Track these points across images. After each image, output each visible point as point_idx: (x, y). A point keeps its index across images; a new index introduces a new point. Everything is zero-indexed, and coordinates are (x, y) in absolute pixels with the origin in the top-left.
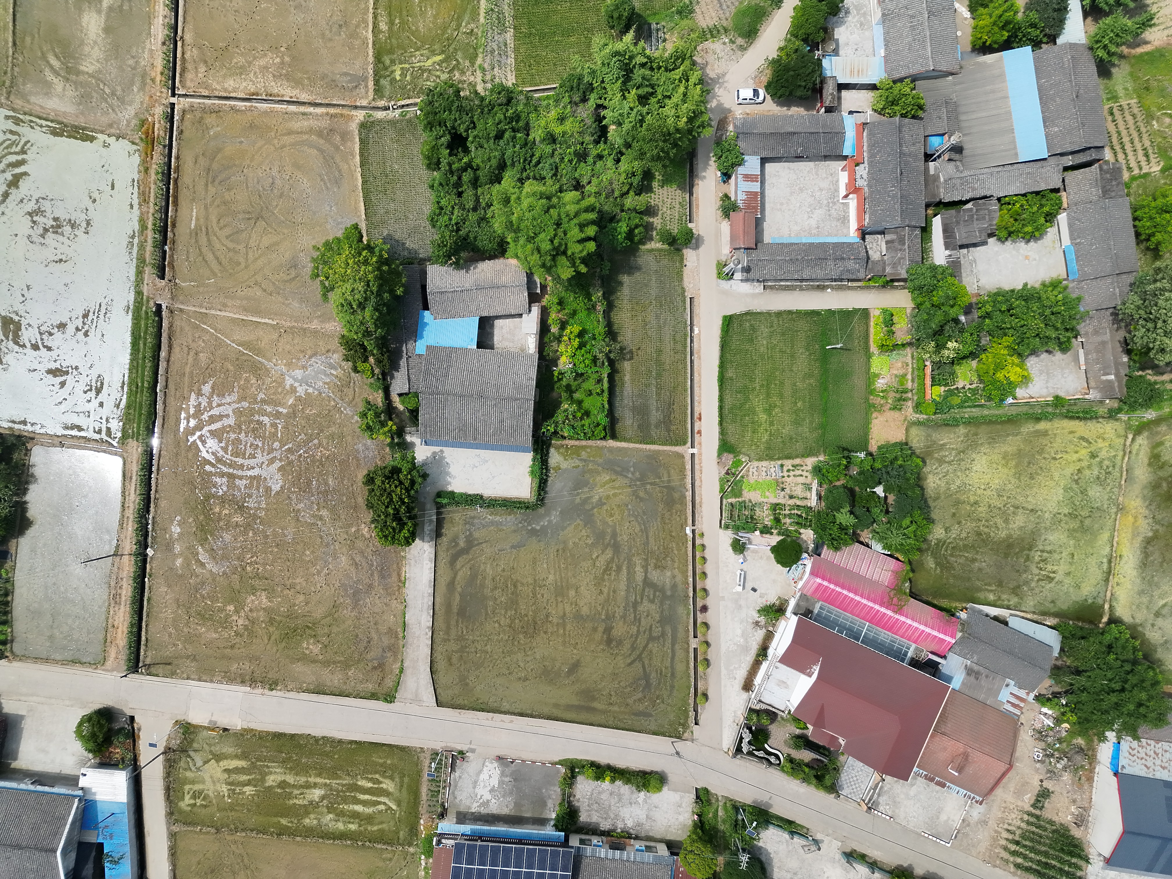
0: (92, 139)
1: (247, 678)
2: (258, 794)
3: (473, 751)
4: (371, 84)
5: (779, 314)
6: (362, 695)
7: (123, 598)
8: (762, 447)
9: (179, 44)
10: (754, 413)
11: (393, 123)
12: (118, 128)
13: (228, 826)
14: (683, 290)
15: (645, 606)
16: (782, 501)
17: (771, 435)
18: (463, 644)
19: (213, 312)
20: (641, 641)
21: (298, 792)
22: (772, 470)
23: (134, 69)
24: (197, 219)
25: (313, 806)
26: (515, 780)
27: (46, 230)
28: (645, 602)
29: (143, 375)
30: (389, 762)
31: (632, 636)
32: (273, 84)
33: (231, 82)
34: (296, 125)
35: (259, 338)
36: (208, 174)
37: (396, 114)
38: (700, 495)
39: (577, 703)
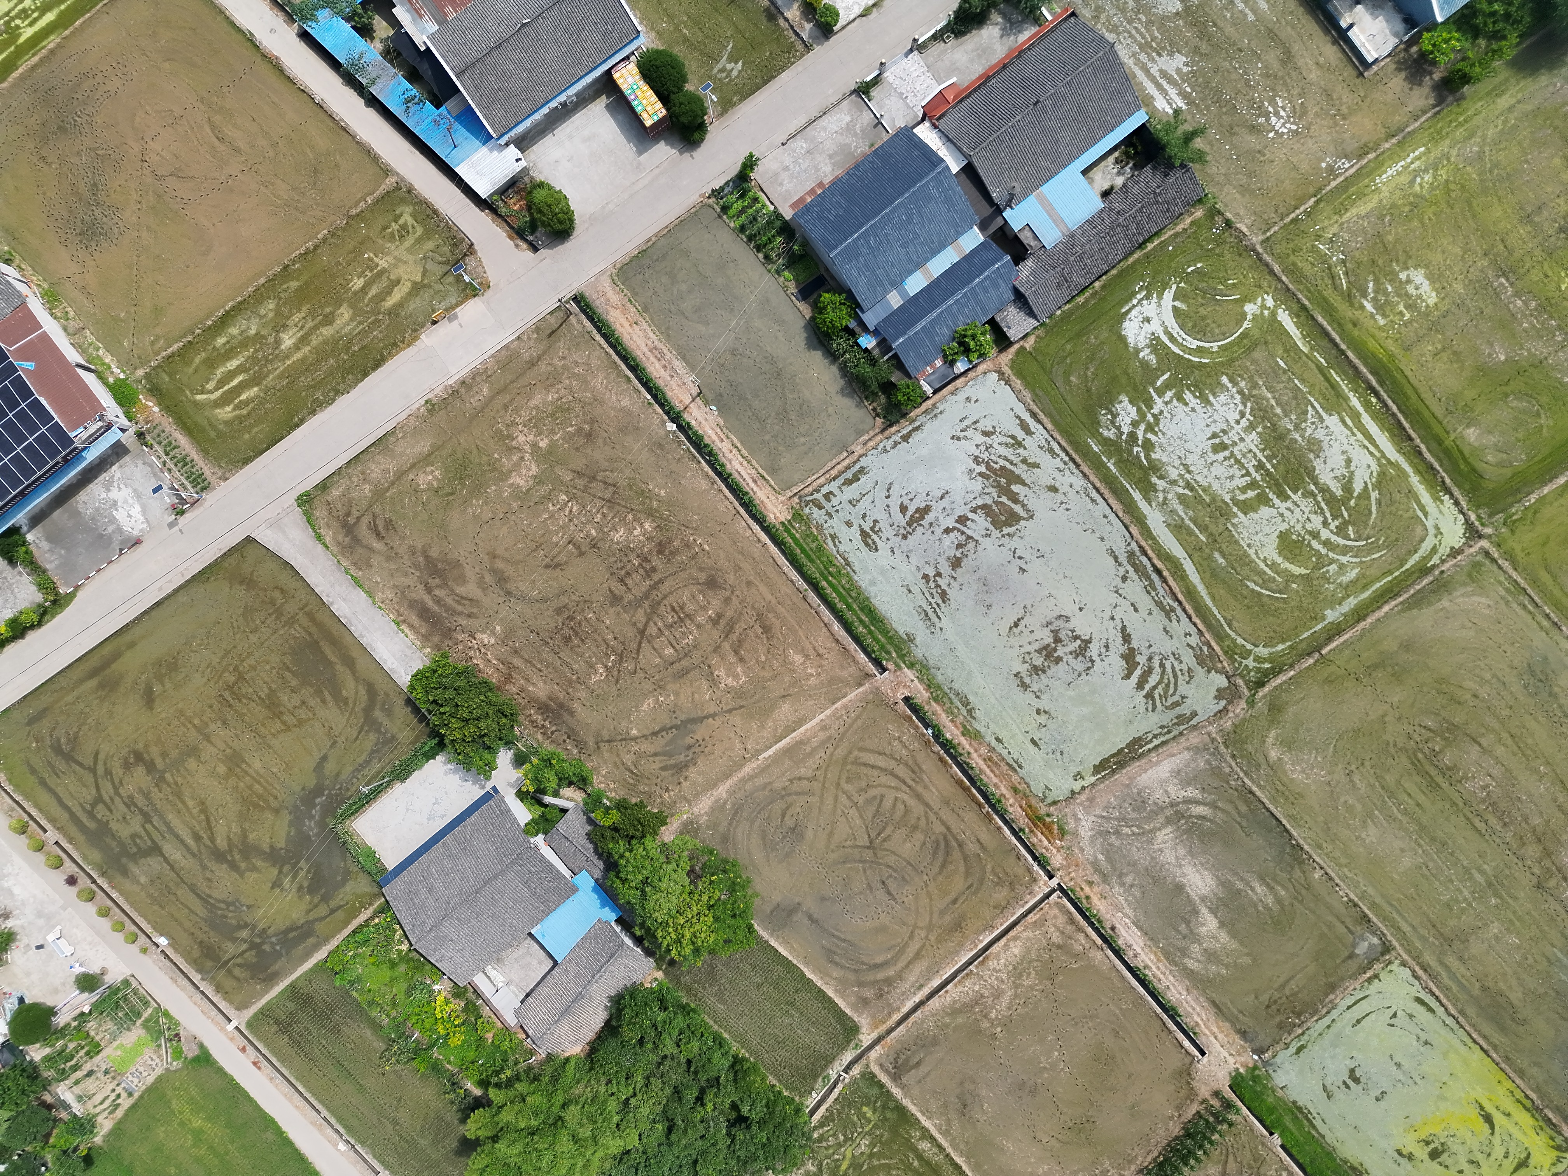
0: (1097, 769)
1: (463, 390)
2: (345, 287)
3: (171, 525)
4: (884, 1078)
6: (336, 478)
7: (652, 359)
8: (170, 1093)
9: (1099, 942)
10: (208, 1119)
11: (829, 1061)
13: (344, 229)
15: (136, 825)
16: (97, 1059)
17: (173, 1112)
18: (284, 619)
19: (828, 712)
20: (107, 789)
21: (307, 326)
22: (136, 1081)
23: (1120, 876)
24: (926, 787)
25: (280, 326)
26: (101, 536)
27: (1057, 640)
28: (138, 829)
29: (835, 590)
30: (247, 436)
31: (121, 783)
32: (977, 988)
33: (1016, 951)
34: (918, 968)
35: (762, 727)
36: (956, 840)
37: (833, 1072)
38: (183, 989)
39: (114, 666)
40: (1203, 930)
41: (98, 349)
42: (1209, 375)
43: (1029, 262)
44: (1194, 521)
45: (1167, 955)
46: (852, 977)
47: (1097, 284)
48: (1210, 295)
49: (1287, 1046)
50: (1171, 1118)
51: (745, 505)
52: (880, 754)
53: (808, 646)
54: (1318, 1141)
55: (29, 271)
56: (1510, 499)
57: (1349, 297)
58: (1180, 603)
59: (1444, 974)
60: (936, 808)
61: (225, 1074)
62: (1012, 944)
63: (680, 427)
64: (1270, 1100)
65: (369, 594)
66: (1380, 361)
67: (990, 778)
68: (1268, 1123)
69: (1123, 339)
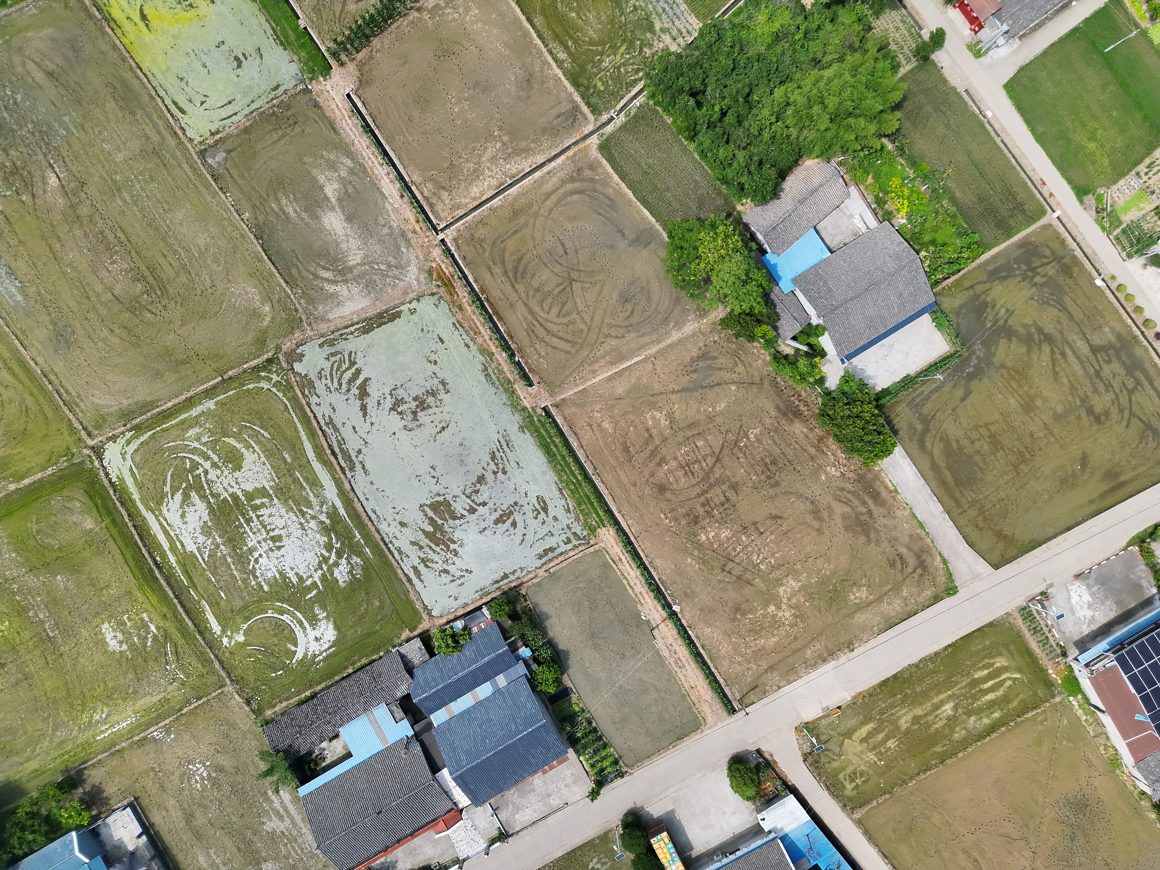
0: (398, 315)
1: (825, 655)
2: (901, 742)
3: (1051, 585)
4: (585, 109)
5: (1045, 53)
6: (927, 604)
7: (684, 660)
8: (1109, 170)
9: (413, 188)
10: (1084, 147)
11: (623, 127)
12: (413, 291)
13: (896, 784)
14: (954, 89)
15: (1107, 370)
17: (1109, 156)
18: (979, 506)
19: (590, 383)
20: (1124, 400)
21: (932, 717)
22: (1132, 183)
23: (391, 234)
24: (525, 319)
25: (952, 720)
26: (1103, 584)
27: (415, 413)
28: (1105, 367)
29: (572, 472)
30: (988, 643)
31: (1113, 402)
32: (508, 166)
33: (475, 189)
34: (548, 187)
35: (639, 379)
36: (508, 277)
37: (622, 118)
38: (1089, 246)
39: (1106, 488)
40: (336, 186)
41: (1086, 720)
42: (277, 593)
43: (399, 694)
44: (303, 488)
45: (365, 171)
46: (598, 187)
47: (350, 671)
48: (268, 652)
49: (285, 92)
50: (378, 51)
51: (630, 543)
52: (555, 348)
53: (597, 433)
54: (271, 19)
55: (1129, 784)
56: (66, 472)
57: (167, 637)
58: (321, 428)
59: (162, 128)
60: (520, 302)
61: (1066, 179)
62: (478, 195)
63: (670, 607)
64: (303, 54)
65: (914, 516)
66: (149, 586)
67: (478, 320)
68: (307, 37)
69: (337, 627)
